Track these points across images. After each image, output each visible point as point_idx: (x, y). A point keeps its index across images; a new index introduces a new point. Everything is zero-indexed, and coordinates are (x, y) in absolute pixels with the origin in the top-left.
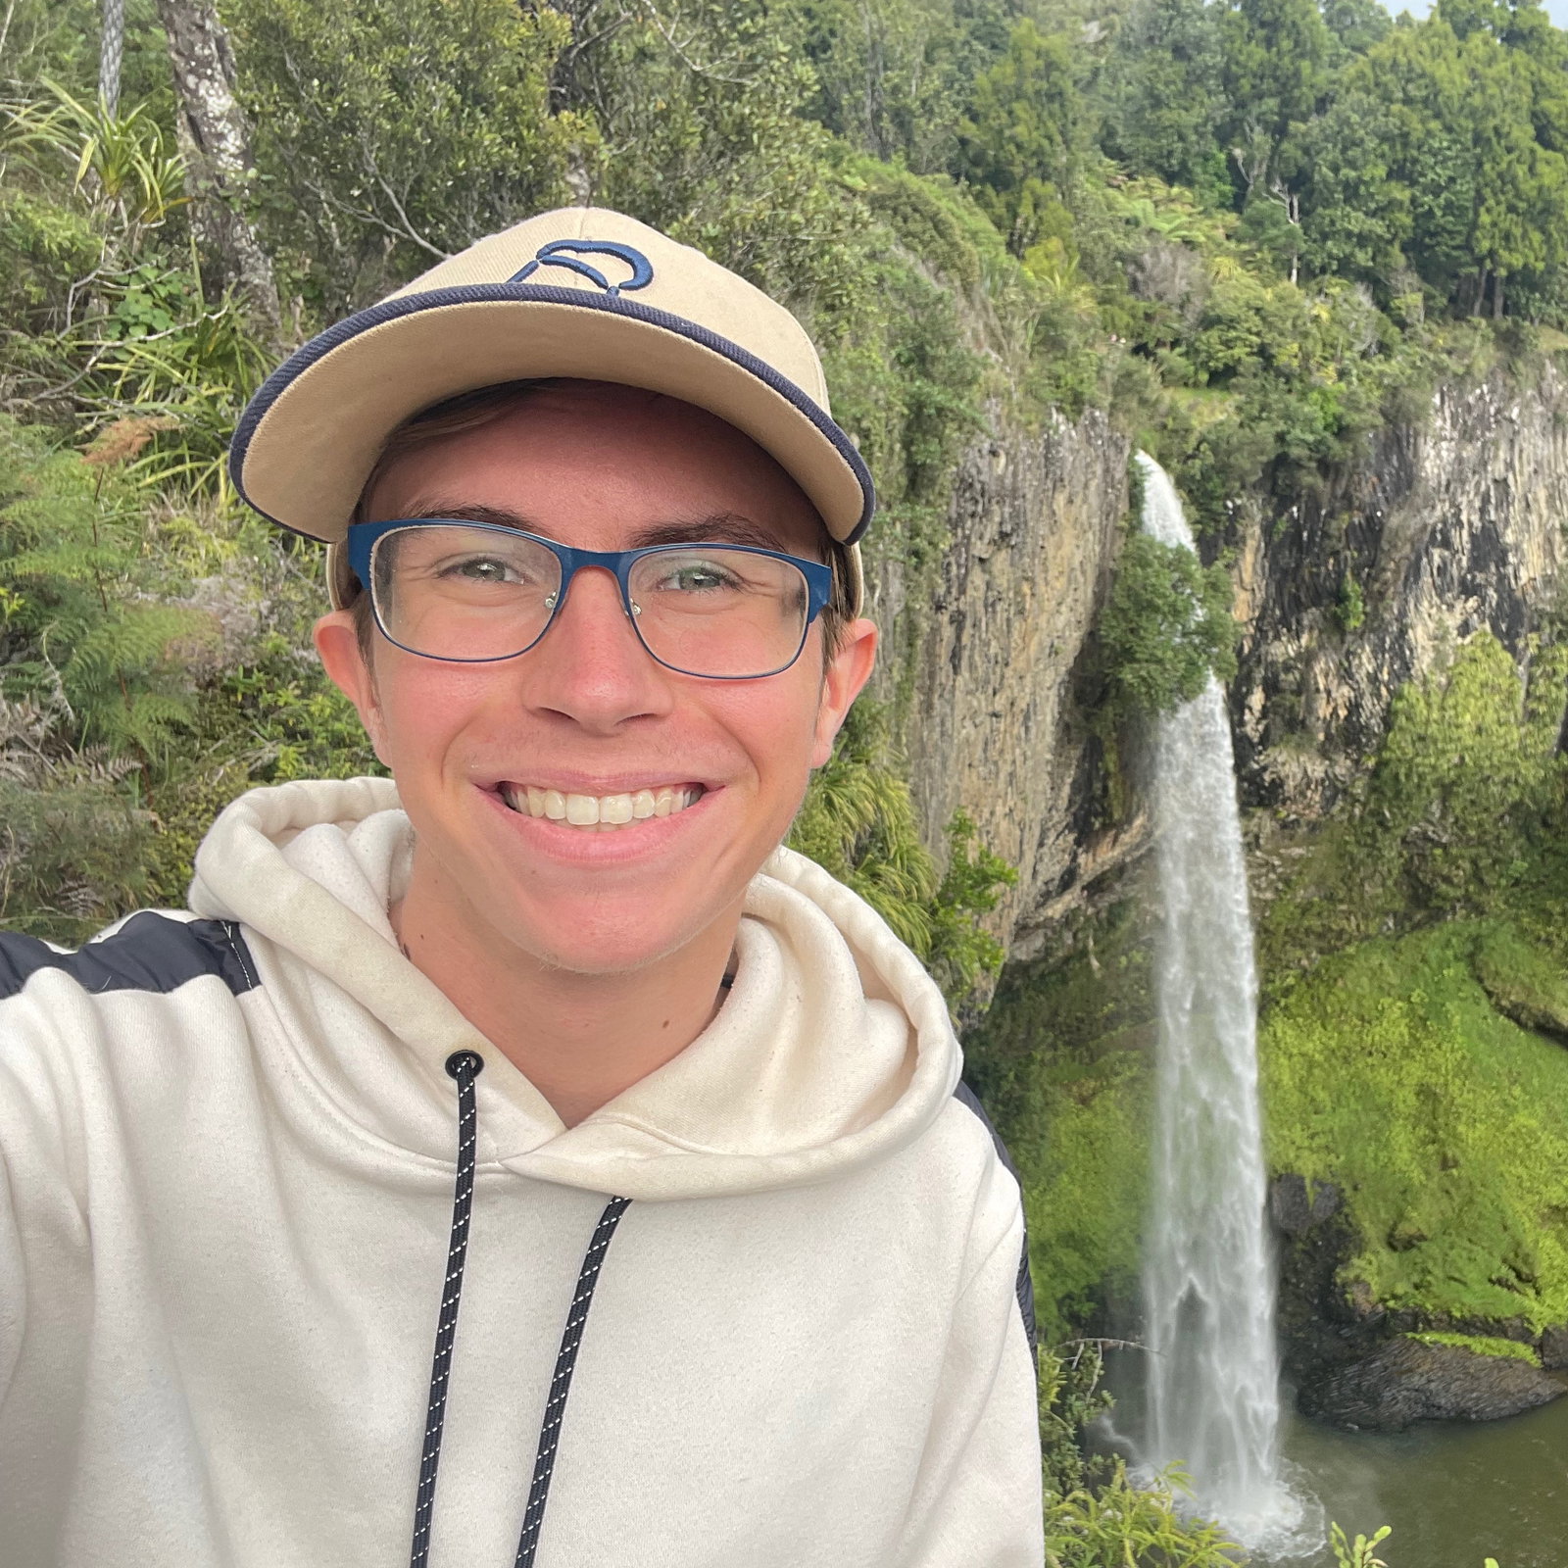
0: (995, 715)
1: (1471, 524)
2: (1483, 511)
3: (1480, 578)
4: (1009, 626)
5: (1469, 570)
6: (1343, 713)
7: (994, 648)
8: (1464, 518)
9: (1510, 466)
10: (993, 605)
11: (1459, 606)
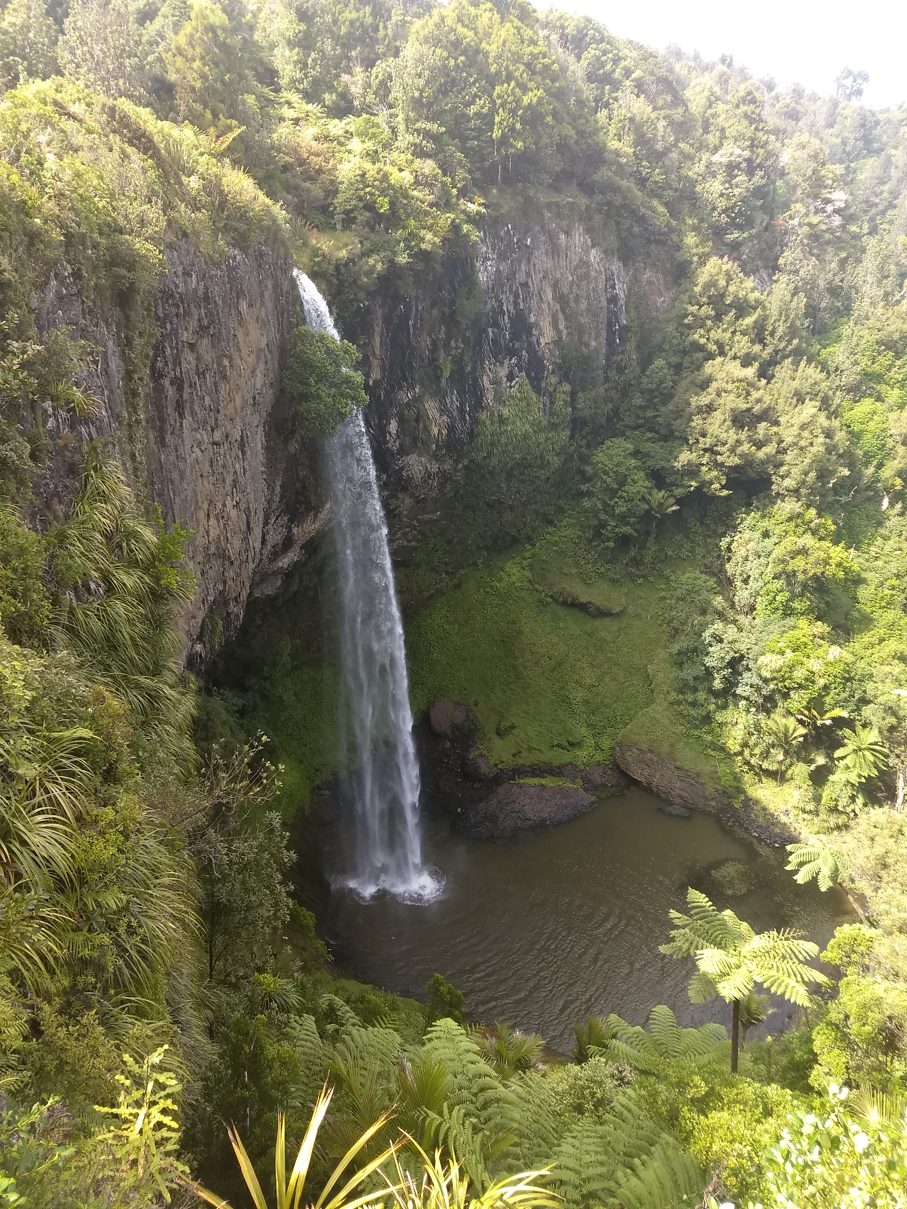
0: (214, 443)
1: (509, 312)
2: (516, 303)
3: (517, 345)
4: (216, 387)
5: (511, 340)
6: (445, 432)
7: (207, 401)
8: (505, 308)
9: (528, 274)
10: (203, 373)
11: (506, 362)
